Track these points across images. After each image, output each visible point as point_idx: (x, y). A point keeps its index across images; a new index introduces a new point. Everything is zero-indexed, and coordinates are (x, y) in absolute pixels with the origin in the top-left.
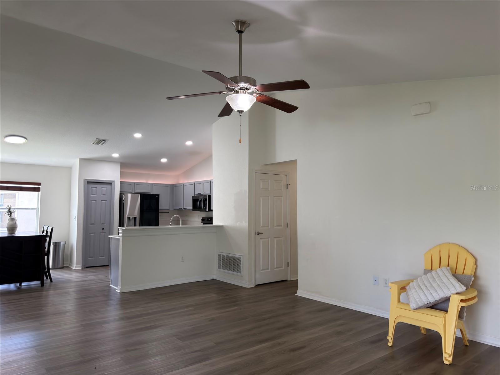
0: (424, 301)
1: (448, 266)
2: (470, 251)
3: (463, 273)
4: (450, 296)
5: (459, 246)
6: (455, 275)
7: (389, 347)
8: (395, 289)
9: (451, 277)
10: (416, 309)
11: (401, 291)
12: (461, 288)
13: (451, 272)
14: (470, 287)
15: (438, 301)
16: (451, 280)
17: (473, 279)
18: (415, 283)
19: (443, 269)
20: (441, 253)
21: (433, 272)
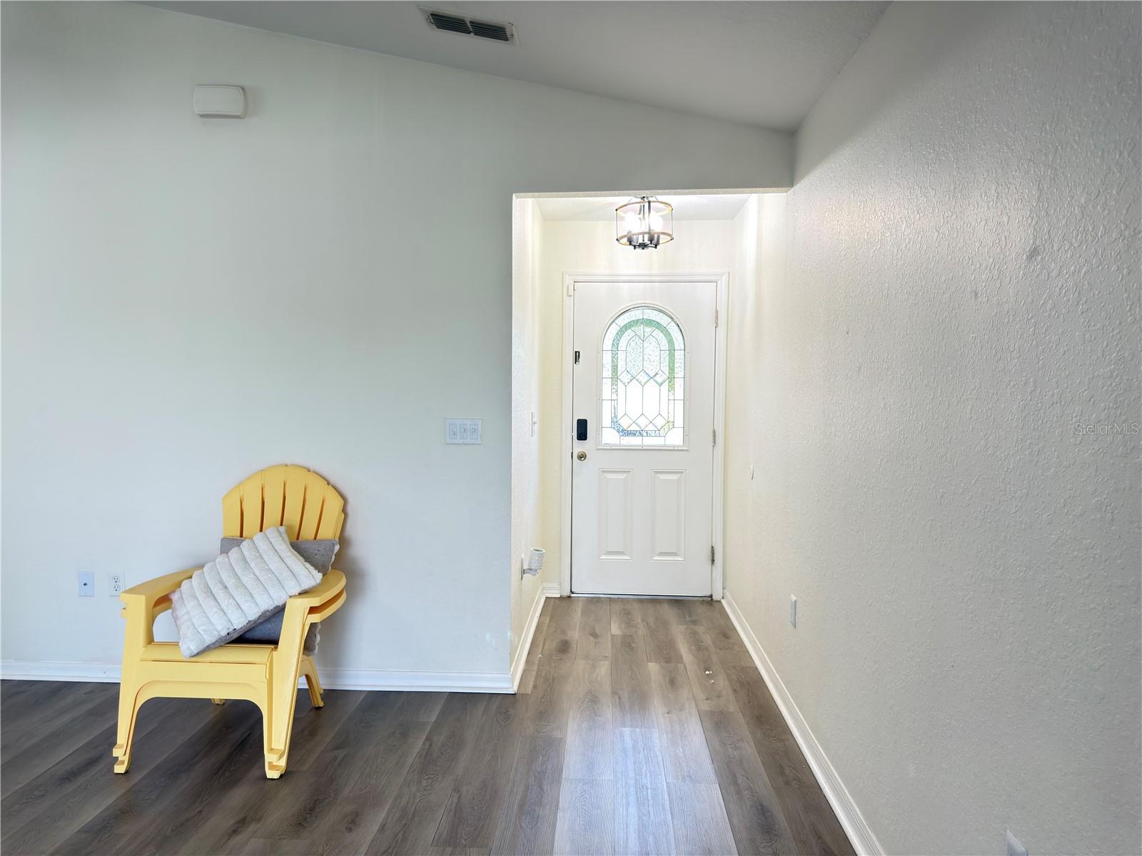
0: (219, 628)
1: (281, 525)
2: (332, 480)
3: (315, 538)
4: (283, 602)
5: (309, 471)
6: (298, 546)
7: (120, 776)
8: (139, 605)
9: (289, 554)
10: (198, 654)
11: (157, 608)
12: (310, 577)
13: (287, 539)
14: (330, 568)
15: (255, 621)
16: (289, 561)
17: (337, 548)
18: (195, 580)
19: (269, 531)
20: (265, 490)
21: (245, 545)
